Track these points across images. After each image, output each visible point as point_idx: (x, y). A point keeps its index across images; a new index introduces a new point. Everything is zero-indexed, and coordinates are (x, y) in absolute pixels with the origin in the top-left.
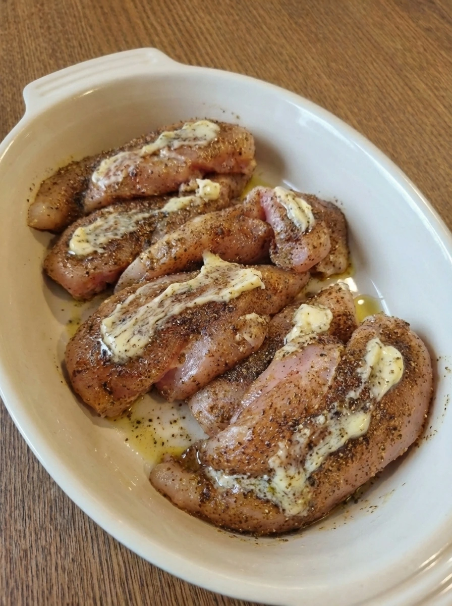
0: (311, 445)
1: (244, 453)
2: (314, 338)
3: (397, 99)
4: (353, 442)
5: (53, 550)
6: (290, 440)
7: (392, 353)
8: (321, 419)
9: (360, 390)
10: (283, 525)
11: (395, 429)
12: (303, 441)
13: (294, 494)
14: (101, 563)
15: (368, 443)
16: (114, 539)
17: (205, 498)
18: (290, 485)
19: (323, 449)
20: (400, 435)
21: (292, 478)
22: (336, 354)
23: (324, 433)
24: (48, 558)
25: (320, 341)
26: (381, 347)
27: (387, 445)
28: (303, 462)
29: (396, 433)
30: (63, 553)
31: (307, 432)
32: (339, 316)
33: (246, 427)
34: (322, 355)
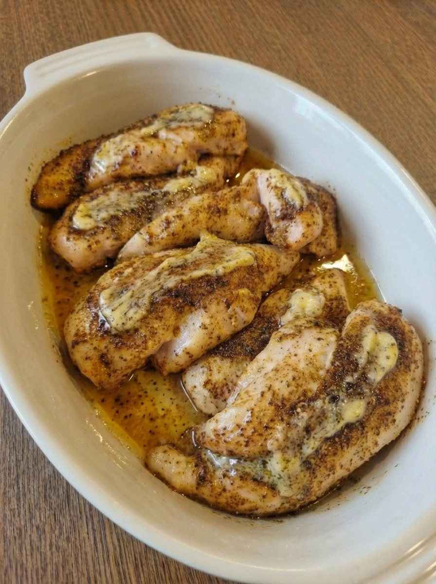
0: (308, 430)
1: (242, 435)
2: (311, 322)
3: (385, 89)
4: (349, 426)
5: (47, 529)
6: (288, 424)
7: (386, 339)
8: (318, 404)
9: (356, 376)
10: (279, 508)
11: (389, 414)
12: (301, 424)
13: (289, 478)
14: (95, 544)
15: (363, 428)
16: (108, 520)
17: (202, 480)
18: (285, 468)
19: (319, 434)
20: (394, 421)
21: (288, 461)
22: (333, 338)
23: (322, 417)
24: (42, 537)
25: (317, 325)
26: (376, 333)
27: (382, 429)
28: (300, 446)
29: (390, 418)
30: (57, 532)
31: (305, 415)
32: (331, 300)
33: (244, 409)
34: (319, 339)
